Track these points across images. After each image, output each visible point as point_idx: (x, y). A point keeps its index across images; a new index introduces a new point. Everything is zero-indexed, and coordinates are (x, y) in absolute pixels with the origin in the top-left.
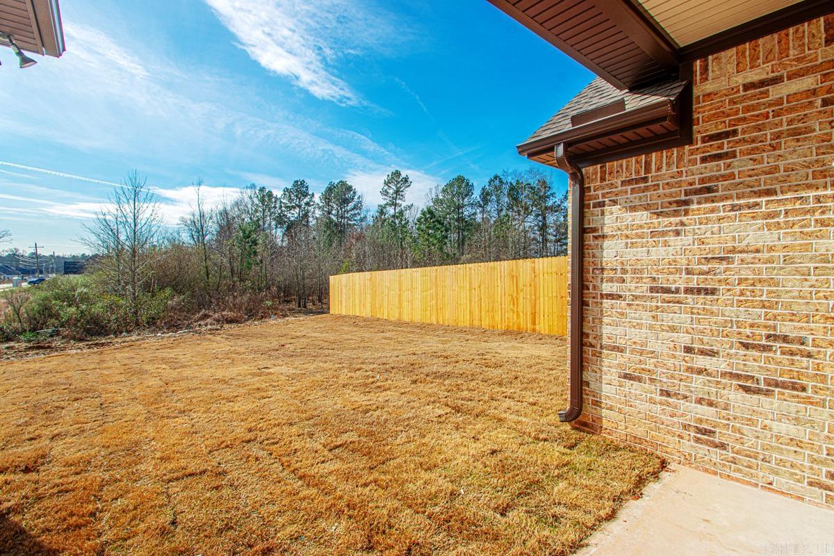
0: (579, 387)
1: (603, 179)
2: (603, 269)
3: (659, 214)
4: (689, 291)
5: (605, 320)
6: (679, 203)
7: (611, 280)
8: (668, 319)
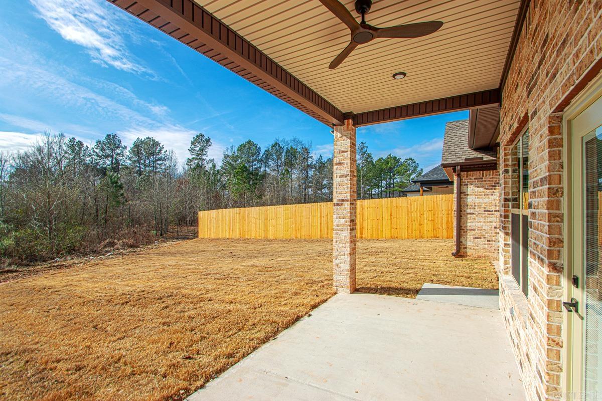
0: (459, 243)
1: (467, 177)
2: (467, 205)
3: (486, 189)
4: (495, 211)
5: (468, 221)
6: (493, 186)
7: (470, 208)
8: (490, 219)
